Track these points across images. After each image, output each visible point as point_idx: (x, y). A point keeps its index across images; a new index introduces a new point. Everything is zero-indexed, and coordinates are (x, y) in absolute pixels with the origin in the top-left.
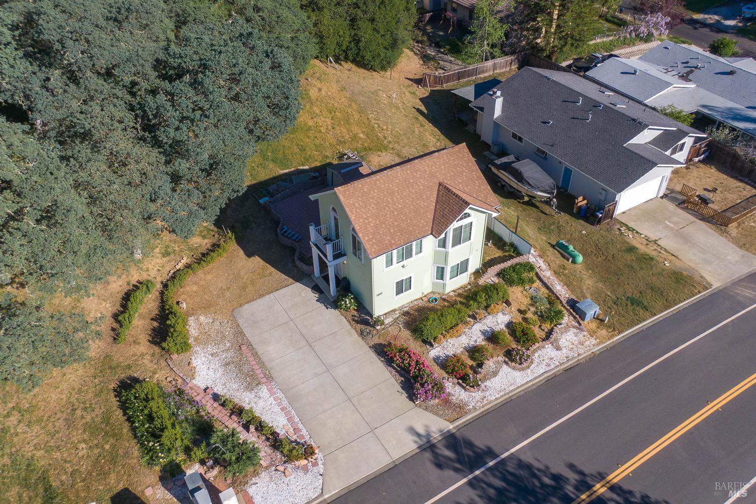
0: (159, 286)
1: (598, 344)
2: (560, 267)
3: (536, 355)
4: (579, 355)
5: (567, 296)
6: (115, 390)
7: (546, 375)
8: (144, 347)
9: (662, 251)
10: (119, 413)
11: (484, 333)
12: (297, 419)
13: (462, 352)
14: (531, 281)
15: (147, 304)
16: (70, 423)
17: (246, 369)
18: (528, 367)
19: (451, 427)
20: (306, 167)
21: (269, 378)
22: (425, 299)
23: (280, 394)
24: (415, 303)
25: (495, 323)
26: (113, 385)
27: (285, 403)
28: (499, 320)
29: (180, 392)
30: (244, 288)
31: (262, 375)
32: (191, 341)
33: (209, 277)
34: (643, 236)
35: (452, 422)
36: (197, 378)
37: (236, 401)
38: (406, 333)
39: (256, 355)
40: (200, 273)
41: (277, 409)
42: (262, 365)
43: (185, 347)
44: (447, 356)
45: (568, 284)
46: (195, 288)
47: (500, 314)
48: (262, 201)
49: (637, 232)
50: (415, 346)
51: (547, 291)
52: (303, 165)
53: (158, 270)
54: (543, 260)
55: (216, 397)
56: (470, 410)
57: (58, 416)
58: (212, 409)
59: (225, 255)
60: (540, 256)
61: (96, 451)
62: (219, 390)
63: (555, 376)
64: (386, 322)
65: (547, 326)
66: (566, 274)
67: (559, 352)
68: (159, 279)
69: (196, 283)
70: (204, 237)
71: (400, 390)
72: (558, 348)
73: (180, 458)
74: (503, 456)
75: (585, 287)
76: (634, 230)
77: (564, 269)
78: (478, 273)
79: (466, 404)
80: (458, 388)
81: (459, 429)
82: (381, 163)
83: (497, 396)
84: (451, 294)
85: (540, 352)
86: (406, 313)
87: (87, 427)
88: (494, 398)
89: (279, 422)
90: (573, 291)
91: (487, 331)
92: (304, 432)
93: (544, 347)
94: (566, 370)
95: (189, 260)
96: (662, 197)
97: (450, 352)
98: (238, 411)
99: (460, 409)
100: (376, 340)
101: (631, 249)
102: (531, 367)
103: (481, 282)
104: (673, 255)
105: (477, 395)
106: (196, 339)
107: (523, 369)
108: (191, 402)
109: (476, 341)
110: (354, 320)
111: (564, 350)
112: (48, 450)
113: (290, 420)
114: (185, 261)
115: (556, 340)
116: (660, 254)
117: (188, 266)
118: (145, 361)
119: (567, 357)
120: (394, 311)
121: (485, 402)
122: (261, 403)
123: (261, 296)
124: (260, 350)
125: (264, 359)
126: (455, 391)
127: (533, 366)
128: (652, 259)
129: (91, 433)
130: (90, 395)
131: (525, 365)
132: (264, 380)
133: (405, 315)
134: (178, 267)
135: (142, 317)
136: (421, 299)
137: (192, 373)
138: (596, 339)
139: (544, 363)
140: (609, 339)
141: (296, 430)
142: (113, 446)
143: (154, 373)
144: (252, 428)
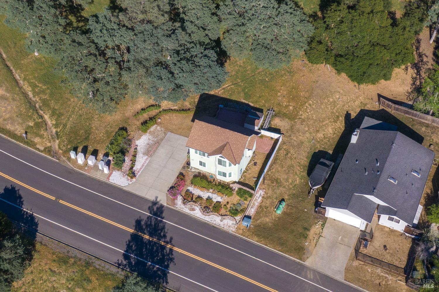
0: (161, 109)
1: (234, 232)
2: (265, 207)
3: (213, 216)
4: (223, 228)
5: (251, 215)
6: (120, 128)
7: (206, 221)
8: (138, 123)
9: (315, 241)
10: (115, 133)
11: (209, 197)
12: (142, 170)
13: (196, 195)
14: (246, 200)
15: (153, 112)
16: (106, 127)
17: (150, 149)
18: (206, 215)
19: (166, 205)
20: (252, 105)
21: (151, 156)
22: (210, 175)
23: (147, 162)
24: (206, 173)
25: (215, 198)
26: (121, 126)
27: (145, 164)
28: (216, 198)
29: (130, 140)
30: (180, 129)
31: (150, 154)
32: (148, 131)
33: (175, 118)
34: (322, 231)
35: (167, 204)
36: (138, 141)
37: (138, 154)
38: (191, 177)
39: (157, 148)
40: (174, 114)
41: (142, 164)
42: (155, 151)
43: (145, 131)
44: (191, 192)
45: (257, 213)
46: (168, 118)
47: (220, 197)
48: (220, 106)
49: (322, 229)
50: (188, 182)
51: (246, 207)
52: (252, 103)
53: (166, 105)
54: (262, 199)
55: (136, 149)
56: (175, 207)
57: (105, 123)
58: (132, 150)
59: (186, 115)
60: (263, 197)
61: (103, 138)
62: (138, 148)
63: (208, 224)
64: (192, 170)
65: (228, 213)
66: (264, 210)
67: (220, 222)
68: (163, 108)
69: (170, 117)
70: (190, 104)
71: (169, 187)
72: (221, 221)
73: (111, 153)
74: (163, 220)
75: (263, 219)
76: (324, 227)
77: (266, 209)
78: (235, 182)
79: (176, 205)
80: (181, 200)
81: (167, 207)
82: (277, 124)
83: (186, 211)
84: (218, 180)
85: (215, 216)
86: (200, 173)
87: (107, 131)
88: (185, 211)
89: (137, 167)
90: (255, 215)
91: (210, 197)
92: (139, 174)
93: (218, 216)
94: (213, 226)
95: (178, 108)
96: (361, 231)
97: (193, 192)
98: (135, 156)
99: (174, 204)
100: (184, 172)
101: (307, 229)
102: (206, 216)
103: (231, 185)
104: (316, 245)
105: (182, 206)
106: (150, 132)
107: (203, 214)
108: (130, 145)
109: (204, 197)
110: (187, 162)
111: (222, 223)
112: (96, 129)
113: (141, 169)
114: (176, 108)
115: (224, 219)
116: (312, 240)
117: (175, 110)
118: (134, 127)
119: (219, 225)
120: (198, 169)
121: (182, 209)
122: (141, 160)
123: (180, 135)
124: (160, 148)
125: (157, 151)
126: (179, 200)
127: (207, 217)
128: (306, 238)
129: (106, 133)
130: (115, 124)
131: (205, 213)
132: (149, 155)
133: (198, 173)
134: (171, 108)
135: (148, 115)
136: (210, 173)
137: (139, 138)
138: (235, 230)
139: (211, 219)
140: (239, 234)
141: (139, 172)
142: (106, 139)
143: (132, 131)
144: (131, 162)
